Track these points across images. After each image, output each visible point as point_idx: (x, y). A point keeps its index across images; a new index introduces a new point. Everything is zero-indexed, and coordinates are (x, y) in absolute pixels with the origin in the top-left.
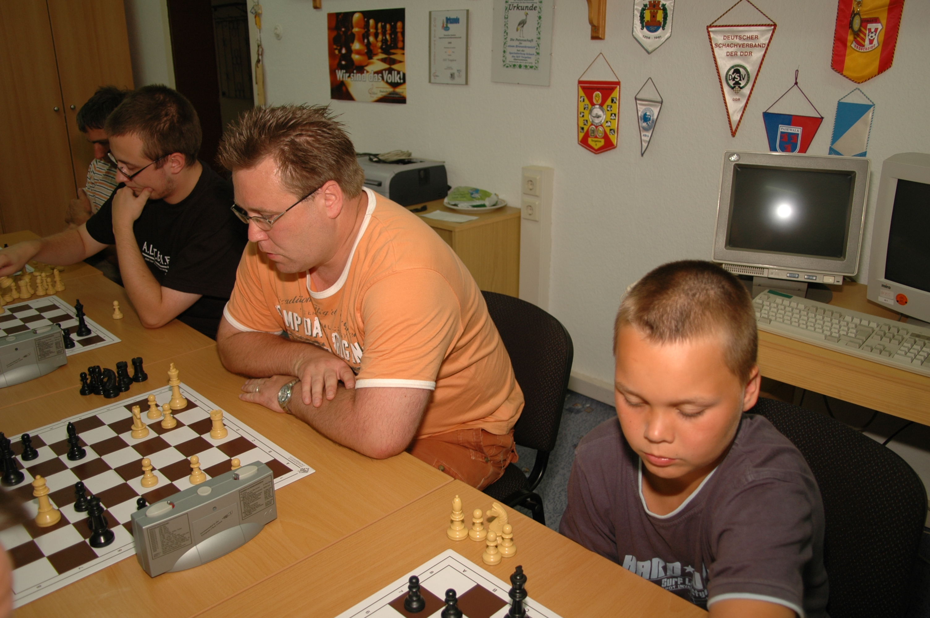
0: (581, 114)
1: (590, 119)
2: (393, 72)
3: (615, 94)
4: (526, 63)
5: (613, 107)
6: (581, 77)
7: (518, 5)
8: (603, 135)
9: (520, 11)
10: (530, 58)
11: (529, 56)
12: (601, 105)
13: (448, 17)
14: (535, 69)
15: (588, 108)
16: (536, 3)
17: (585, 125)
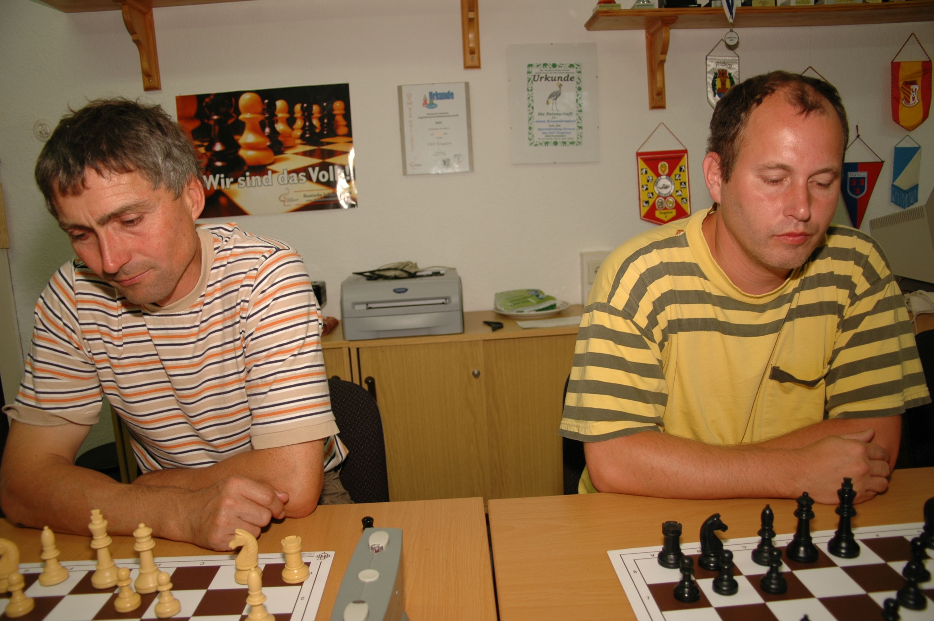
0: (643, 187)
1: (656, 190)
2: (331, 168)
3: (683, 162)
4: (563, 139)
5: (681, 175)
6: (640, 148)
7: (546, 76)
8: (674, 205)
9: (551, 82)
10: (570, 133)
11: (568, 131)
12: (669, 175)
13: (434, 92)
14: (577, 145)
15: (652, 180)
16: (573, 73)
17: (650, 197)
